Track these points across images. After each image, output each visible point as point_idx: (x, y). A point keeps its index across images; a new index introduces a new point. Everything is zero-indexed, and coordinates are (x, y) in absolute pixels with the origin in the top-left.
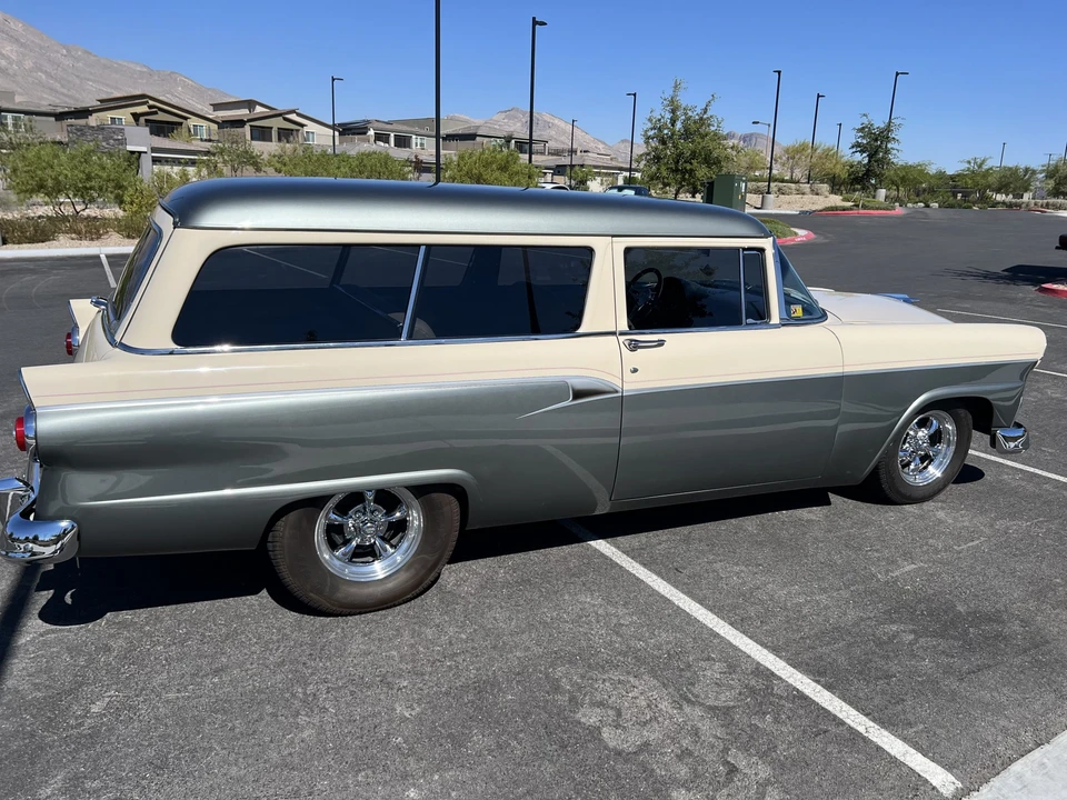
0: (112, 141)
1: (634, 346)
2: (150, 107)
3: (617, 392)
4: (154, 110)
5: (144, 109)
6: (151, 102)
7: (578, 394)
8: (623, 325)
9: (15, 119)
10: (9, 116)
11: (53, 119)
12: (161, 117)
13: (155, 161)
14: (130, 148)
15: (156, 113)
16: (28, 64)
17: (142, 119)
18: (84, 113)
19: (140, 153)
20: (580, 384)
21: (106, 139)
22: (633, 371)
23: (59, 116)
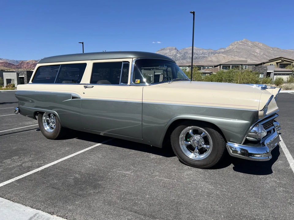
0: (263, 70)
1: (86, 87)
2: (282, 60)
3: (80, 98)
4: (283, 61)
5: (280, 61)
6: (282, 59)
7: (73, 98)
10: (244, 66)
11: (255, 66)
12: (285, 63)
13: (275, 74)
14: (268, 71)
15: (283, 62)
16: (262, 53)
17: (279, 64)
19: (271, 72)
20: (73, 95)
21: (262, 70)
22: (84, 93)
23: (257, 65)
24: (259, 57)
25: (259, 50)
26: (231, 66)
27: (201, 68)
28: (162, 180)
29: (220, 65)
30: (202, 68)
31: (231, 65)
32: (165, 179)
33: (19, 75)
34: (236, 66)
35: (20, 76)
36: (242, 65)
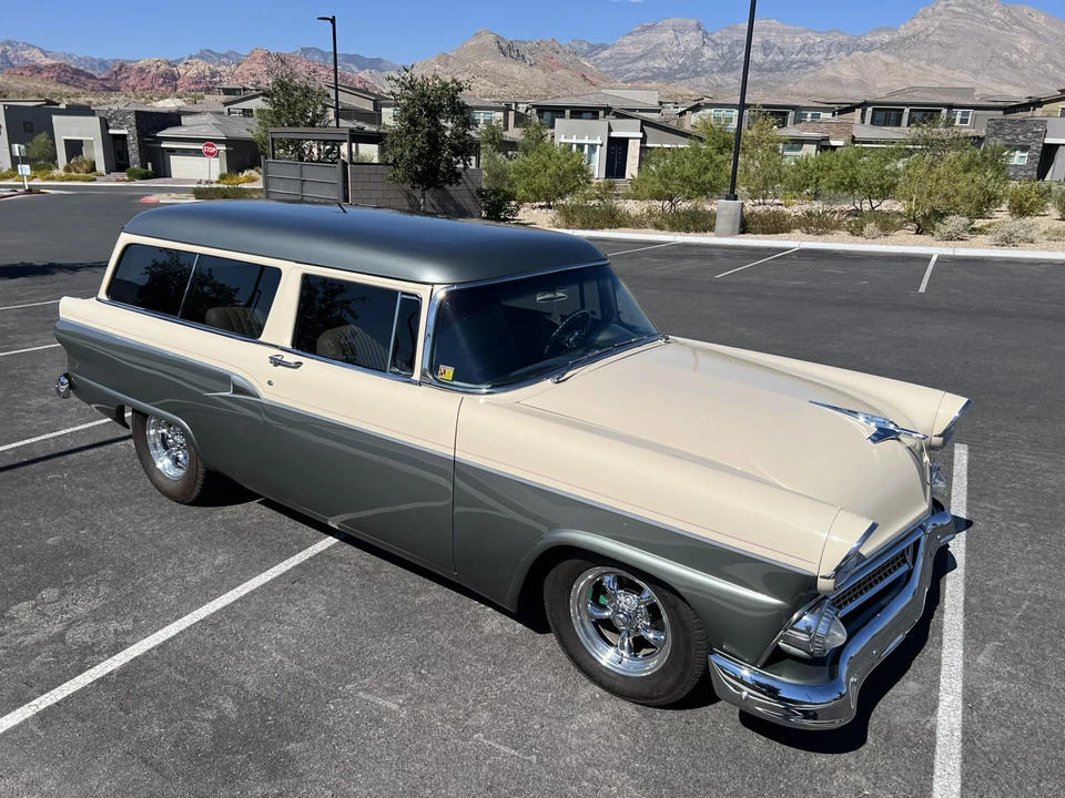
0: (1030, 134)
1: (276, 362)
3: (259, 397)
8: (287, 342)
9: (964, 114)
10: (960, 111)
11: (1002, 112)
14: (1047, 141)
16: (1040, 55)
18: (1038, 103)
19: (1058, 145)
20: (238, 380)
21: (1024, 133)
22: (270, 383)
23: (1008, 110)
24: (1026, 72)
25: (1031, 40)
26: (907, 110)
27: (786, 114)
28: (491, 751)
29: (864, 105)
30: (792, 114)
31: (907, 105)
32: (502, 748)
33: (108, 128)
34: (926, 113)
35: (111, 131)
36: (950, 107)
